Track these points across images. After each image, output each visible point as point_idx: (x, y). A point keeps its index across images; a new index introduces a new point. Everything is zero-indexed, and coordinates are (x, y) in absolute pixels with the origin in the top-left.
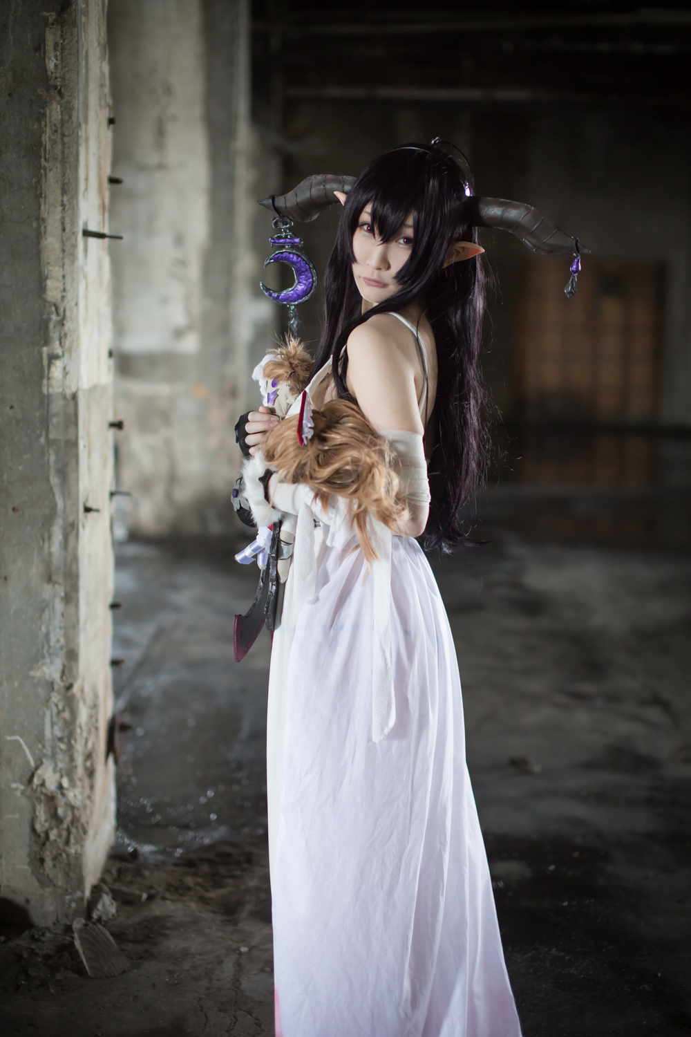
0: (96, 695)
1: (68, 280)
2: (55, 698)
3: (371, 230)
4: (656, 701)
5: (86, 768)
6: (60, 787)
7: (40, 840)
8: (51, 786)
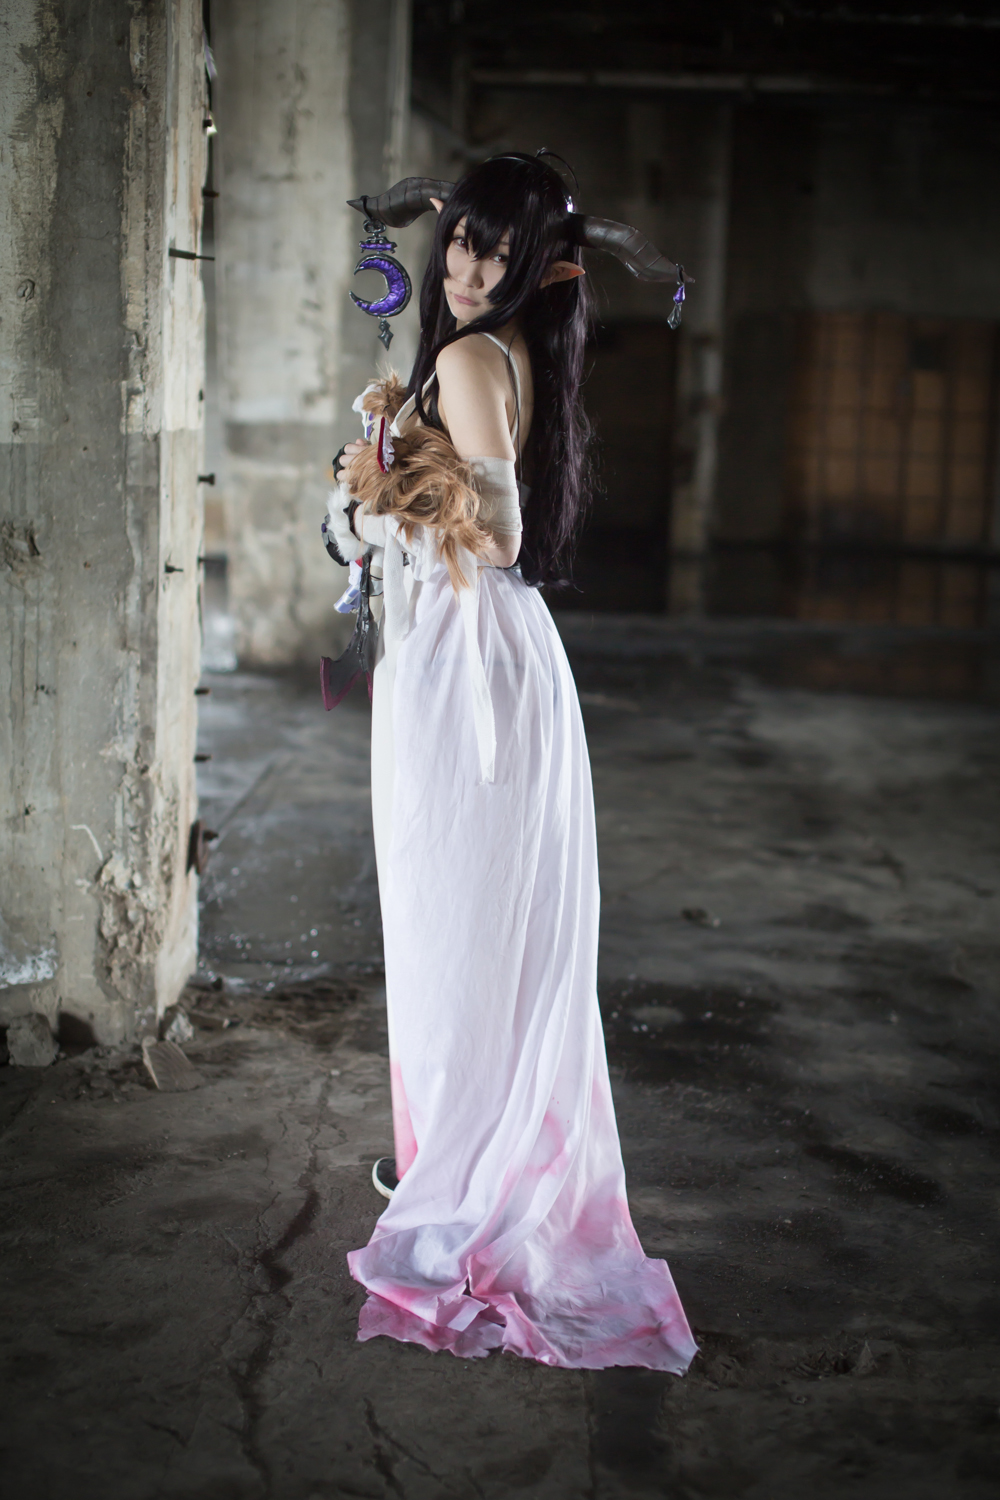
0: (176, 790)
1: (151, 305)
2: (128, 781)
3: (465, 245)
4: (887, 862)
5: (162, 873)
6: (132, 885)
7: (108, 946)
8: (121, 884)
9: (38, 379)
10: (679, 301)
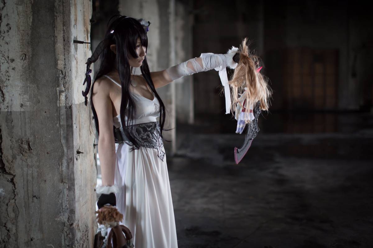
1: (67, 60)
2: (66, 229)
9: (29, 88)
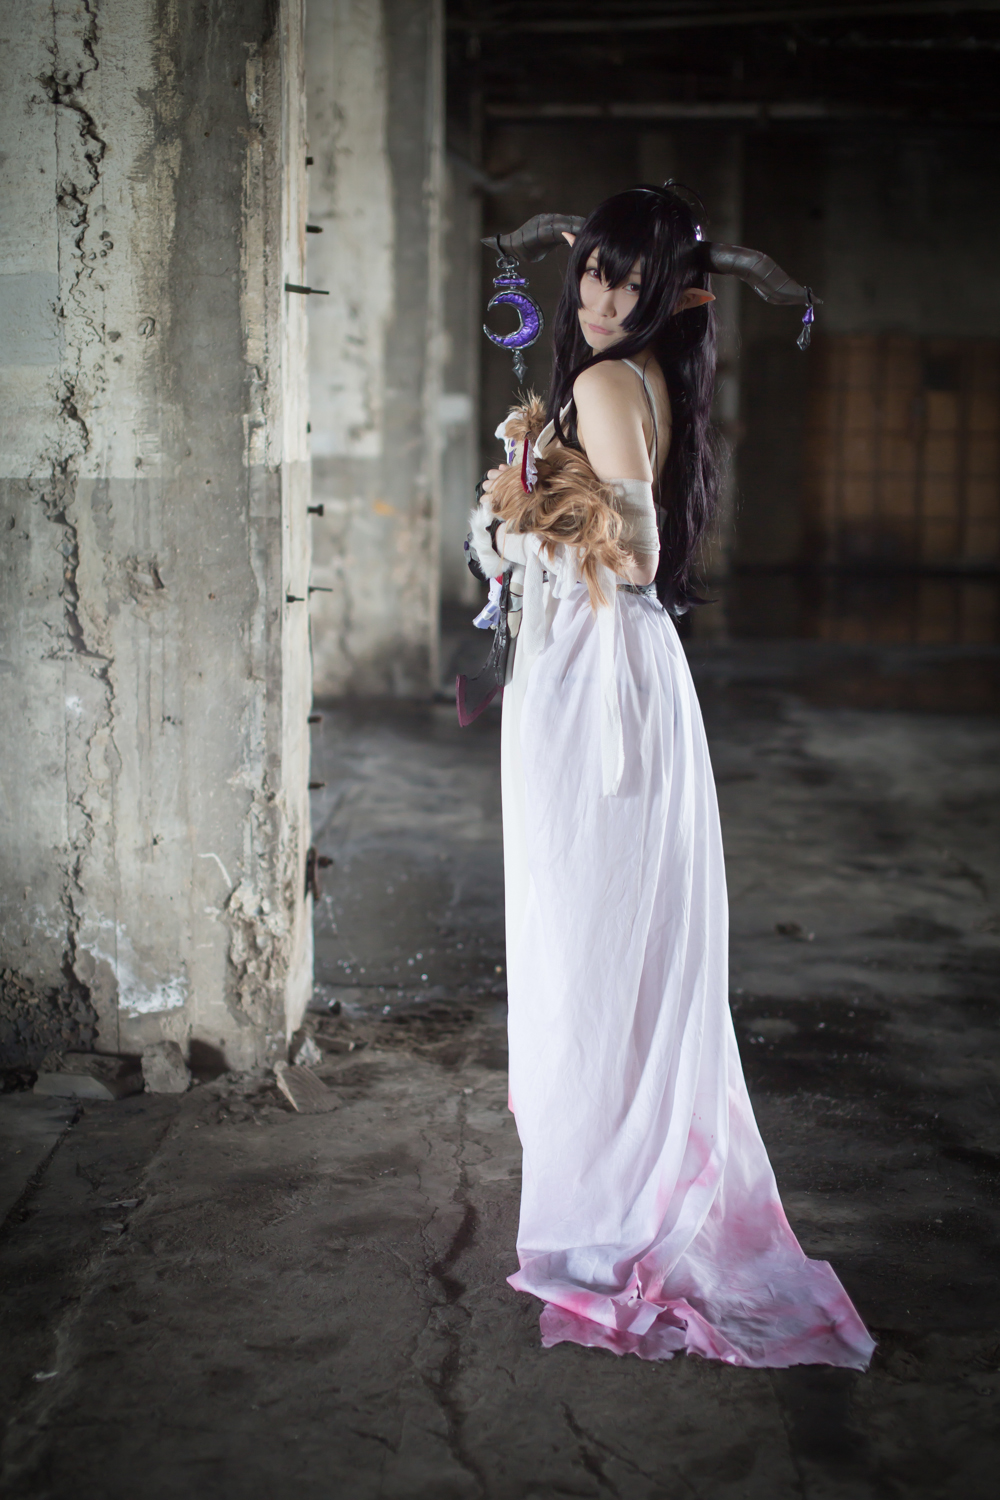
0: (296, 817)
1: (271, 339)
2: (256, 808)
3: (599, 276)
4: (965, 873)
5: (285, 899)
6: (261, 912)
7: (239, 973)
8: (250, 911)
9: (160, 414)
10: (807, 323)
